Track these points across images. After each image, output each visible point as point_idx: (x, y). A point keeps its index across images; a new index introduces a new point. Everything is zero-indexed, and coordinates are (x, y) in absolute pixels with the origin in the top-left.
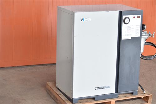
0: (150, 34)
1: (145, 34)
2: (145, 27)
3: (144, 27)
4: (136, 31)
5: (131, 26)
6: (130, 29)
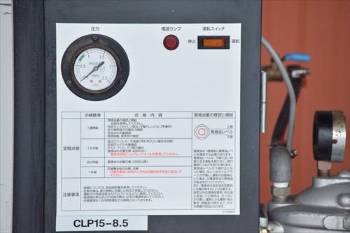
1: (331, 203)
2: (338, 135)
5: (144, 122)
6: (129, 140)
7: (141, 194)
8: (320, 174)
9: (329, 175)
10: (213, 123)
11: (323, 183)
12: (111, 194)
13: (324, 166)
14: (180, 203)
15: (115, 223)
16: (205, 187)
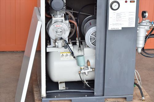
0: (153, 23)
1: (145, 24)
2: (147, 14)
3: (145, 14)
4: (129, 20)
5: (121, 13)
6: (119, 16)
7: (121, 24)
8: (143, 20)
9: (145, 20)
10: (132, 14)
11: (143, 21)
12: (116, 24)
13: (144, 19)
14: (126, 25)
15: (117, 28)
16: (130, 23)
